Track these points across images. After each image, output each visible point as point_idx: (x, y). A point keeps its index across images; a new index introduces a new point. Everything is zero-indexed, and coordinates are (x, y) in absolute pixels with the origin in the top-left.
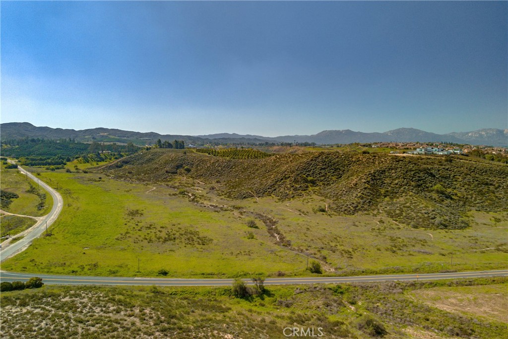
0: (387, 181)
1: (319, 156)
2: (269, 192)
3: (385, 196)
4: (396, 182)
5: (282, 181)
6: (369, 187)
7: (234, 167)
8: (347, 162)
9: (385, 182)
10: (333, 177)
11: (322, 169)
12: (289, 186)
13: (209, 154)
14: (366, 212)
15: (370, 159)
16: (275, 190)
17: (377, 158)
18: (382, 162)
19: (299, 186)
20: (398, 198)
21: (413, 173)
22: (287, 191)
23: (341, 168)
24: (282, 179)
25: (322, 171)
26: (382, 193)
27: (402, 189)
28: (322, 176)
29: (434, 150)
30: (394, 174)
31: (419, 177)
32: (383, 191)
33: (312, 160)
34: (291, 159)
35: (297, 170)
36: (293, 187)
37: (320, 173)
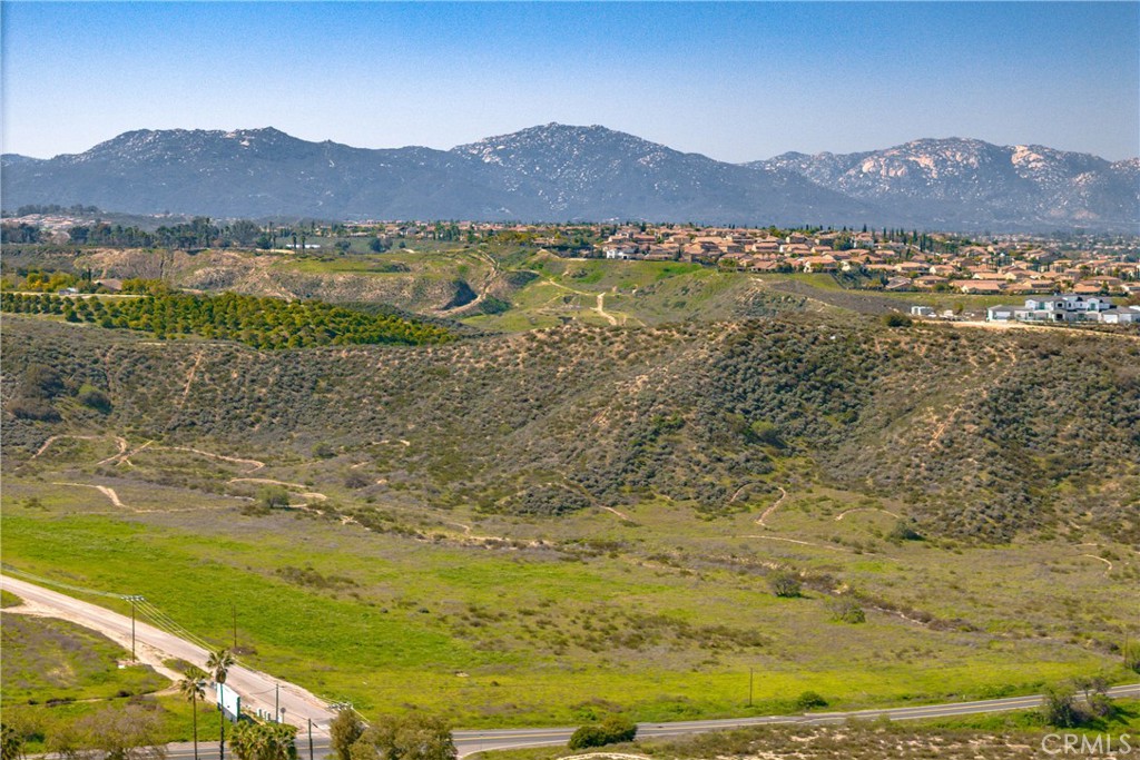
0: (1041, 426)
1: (751, 337)
2: (634, 483)
3: (1058, 478)
4: (1070, 427)
5: (661, 441)
6: (999, 450)
7: (323, 384)
8: (855, 359)
9: (1035, 429)
10: (830, 419)
11: (780, 388)
12: (701, 457)
13: (73, 318)
14: (1038, 533)
15: (942, 346)
16: (651, 475)
17: (964, 342)
18: (992, 358)
19: (741, 457)
20: (1098, 482)
21: (1105, 395)
22: (708, 479)
23: (845, 383)
24: (656, 433)
25: (786, 396)
26: (1043, 466)
27: (1097, 450)
28: (795, 416)
29: (1086, 305)
30: (1053, 403)
31: (1127, 409)
32: (1042, 461)
33: (732, 355)
34: (618, 347)
35: (698, 395)
36: (719, 460)
37: (781, 403)
